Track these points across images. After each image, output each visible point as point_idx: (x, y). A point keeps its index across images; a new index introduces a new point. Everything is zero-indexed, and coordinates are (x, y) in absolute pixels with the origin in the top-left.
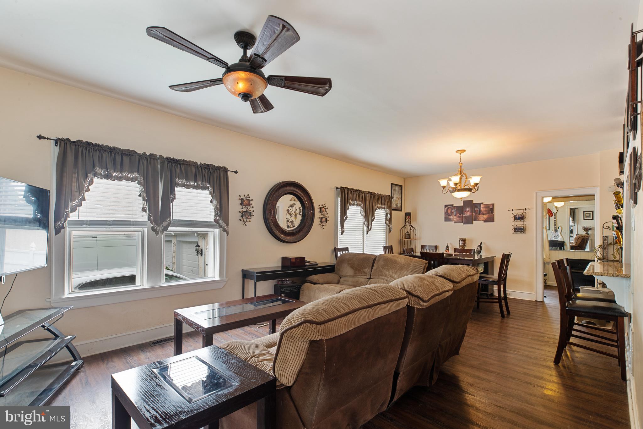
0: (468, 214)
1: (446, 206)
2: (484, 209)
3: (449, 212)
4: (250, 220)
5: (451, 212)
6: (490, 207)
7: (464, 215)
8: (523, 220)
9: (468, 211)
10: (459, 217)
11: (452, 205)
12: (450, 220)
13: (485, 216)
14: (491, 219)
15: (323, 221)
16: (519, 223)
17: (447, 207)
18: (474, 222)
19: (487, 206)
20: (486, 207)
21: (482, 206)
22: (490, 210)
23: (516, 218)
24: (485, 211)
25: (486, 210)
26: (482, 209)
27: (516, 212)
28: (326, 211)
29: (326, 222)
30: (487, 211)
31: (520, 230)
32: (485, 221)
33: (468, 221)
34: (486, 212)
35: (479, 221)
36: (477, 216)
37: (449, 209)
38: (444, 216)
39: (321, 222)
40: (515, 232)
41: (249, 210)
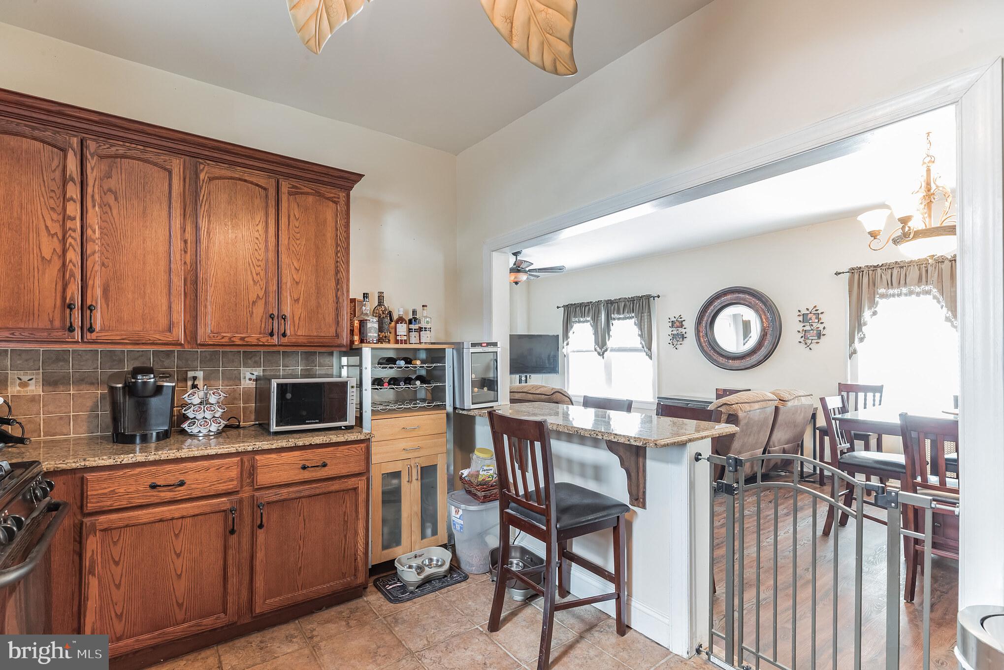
4: (684, 342)
15: (809, 336)
28: (819, 319)
29: (820, 338)
39: (805, 337)
41: (681, 332)
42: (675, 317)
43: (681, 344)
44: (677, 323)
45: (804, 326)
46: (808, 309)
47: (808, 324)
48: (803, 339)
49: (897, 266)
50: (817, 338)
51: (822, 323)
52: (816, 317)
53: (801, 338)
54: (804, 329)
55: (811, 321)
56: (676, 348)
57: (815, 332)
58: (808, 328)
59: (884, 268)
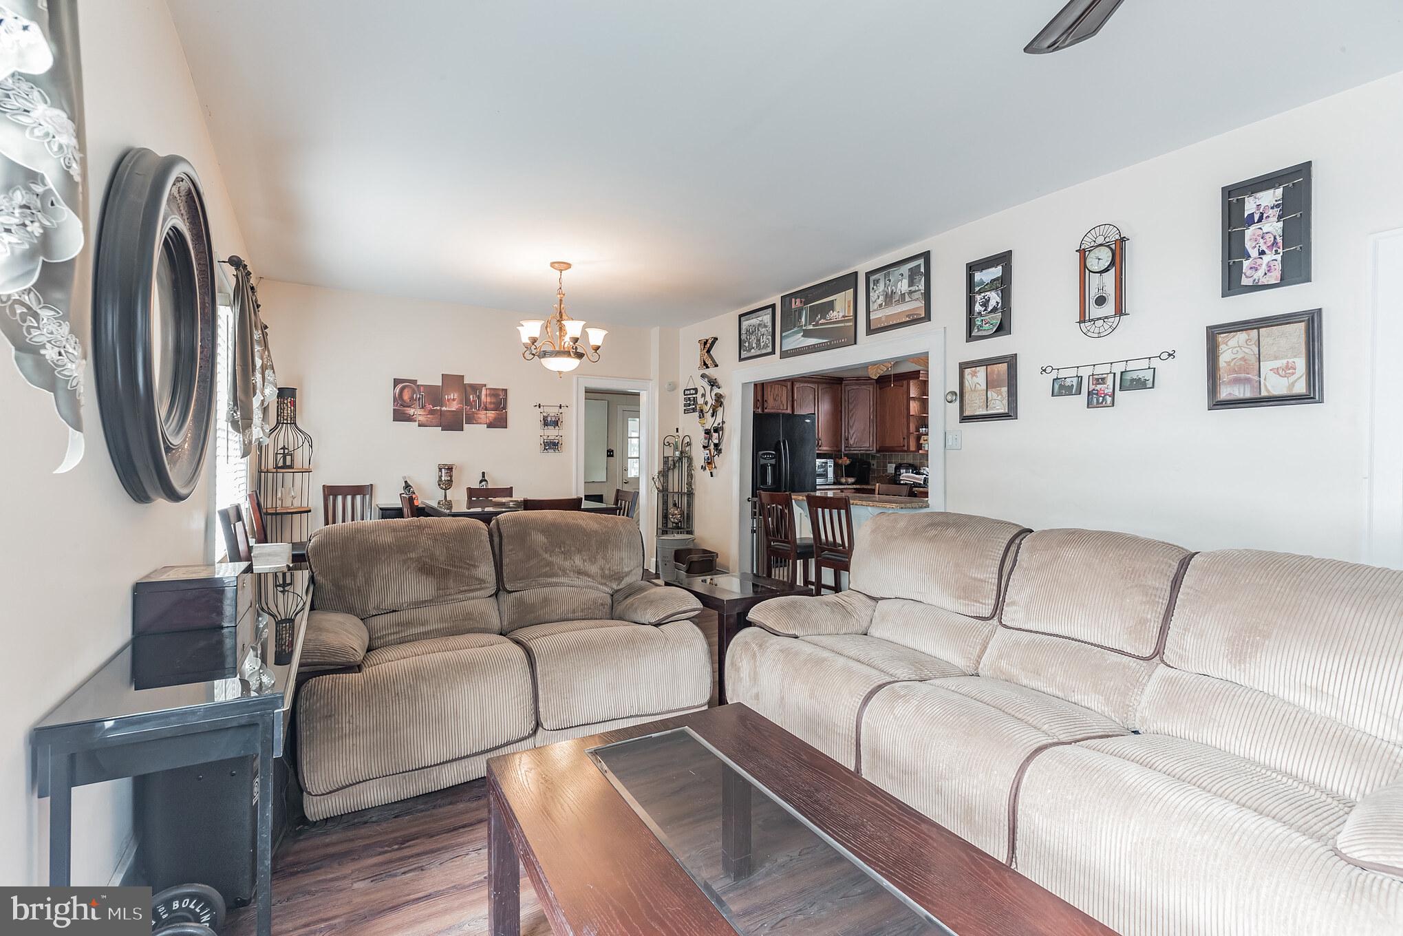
0: (454, 407)
1: (397, 382)
2: (489, 400)
3: (406, 397)
5: (411, 398)
6: (500, 395)
7: (444, 408)
8: (557, 428)
9: (454, 400)
10: (432, 412)
11: (414, 382)
12: (409, 419)
13: (491, 414)
14: (500, 422)
16: (552, 433)
17: (400, 386)
18: (465, 426)
19: (494, 393)
20: (491, 395)
21: (484, 389)
22: (500, 401)
23: (546, 423)
24: (491, 403)
25: (492, 401)
26: (483, 397)
27: (546, 409)
30: (494, 403)
31: (552, 445)
32: (490, 426)
33: (453, 423)
34: (492, 406)
35: (478, 423)
36: (473, 413)
37: (406, 391)
38: (390, 407)
40: (547, 450)
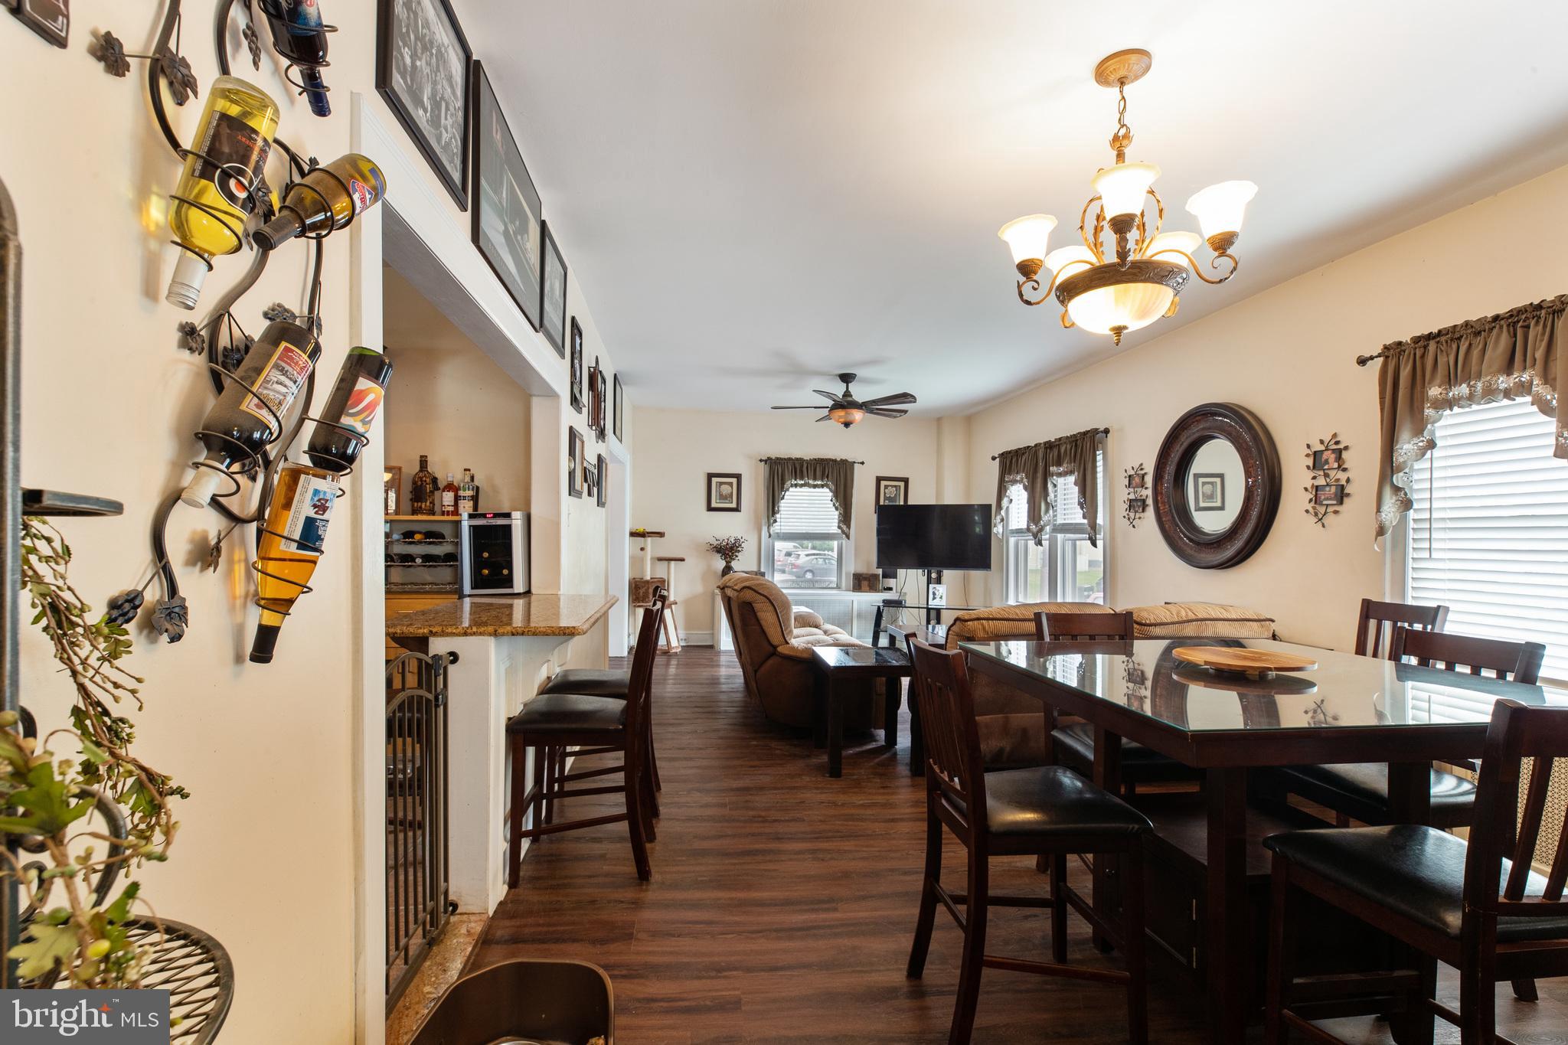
4: (1142, 515)
29: (1341, 502)
39: (1317, 500)
41: (1141, 496)
42: (1133, 468)
43: (1140, 518)
44: (1136, 479)
45: (1314, 478)
46: (1322, 442)
47: (1321, 473)
48: (1312, 504)
49: (1469, 331)
50: (1335, 502)
51: (1345, 470)
52: (1336, 458)
53: (1310, 502)
54: (1315, 484)
55: (1326, 467)
56: (1134, 526)
57: (1333, 489)
58: (1321, 481)
59: (1443, 339)
